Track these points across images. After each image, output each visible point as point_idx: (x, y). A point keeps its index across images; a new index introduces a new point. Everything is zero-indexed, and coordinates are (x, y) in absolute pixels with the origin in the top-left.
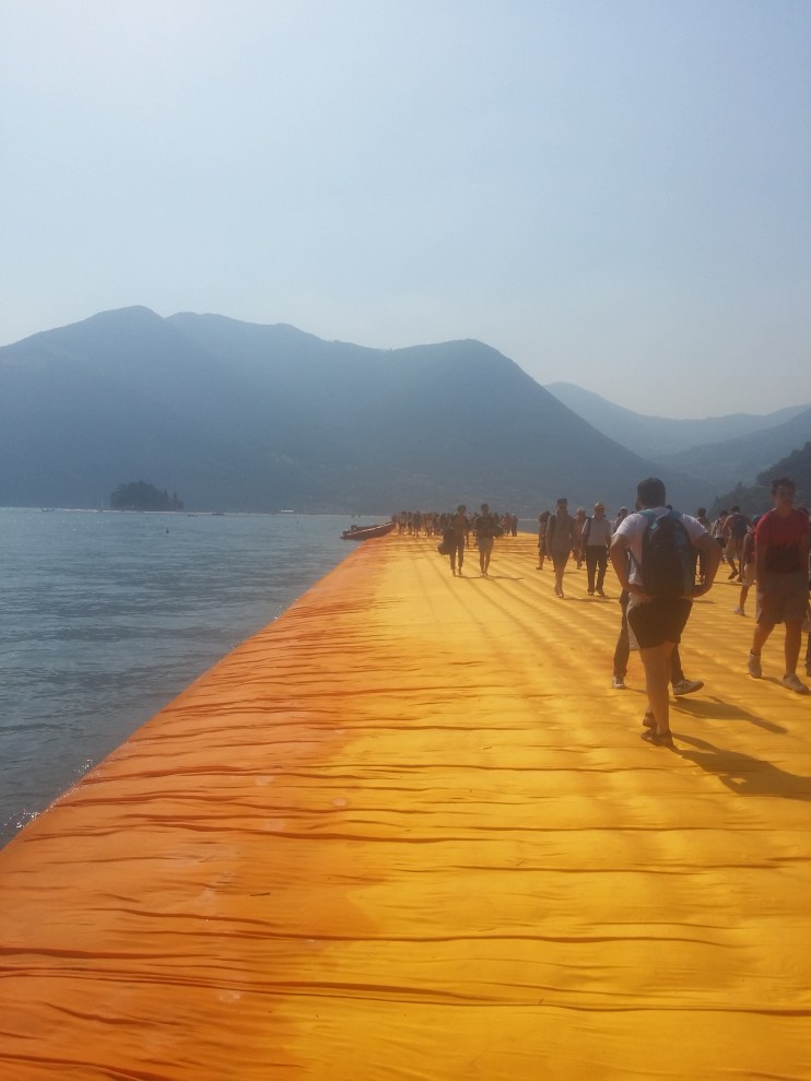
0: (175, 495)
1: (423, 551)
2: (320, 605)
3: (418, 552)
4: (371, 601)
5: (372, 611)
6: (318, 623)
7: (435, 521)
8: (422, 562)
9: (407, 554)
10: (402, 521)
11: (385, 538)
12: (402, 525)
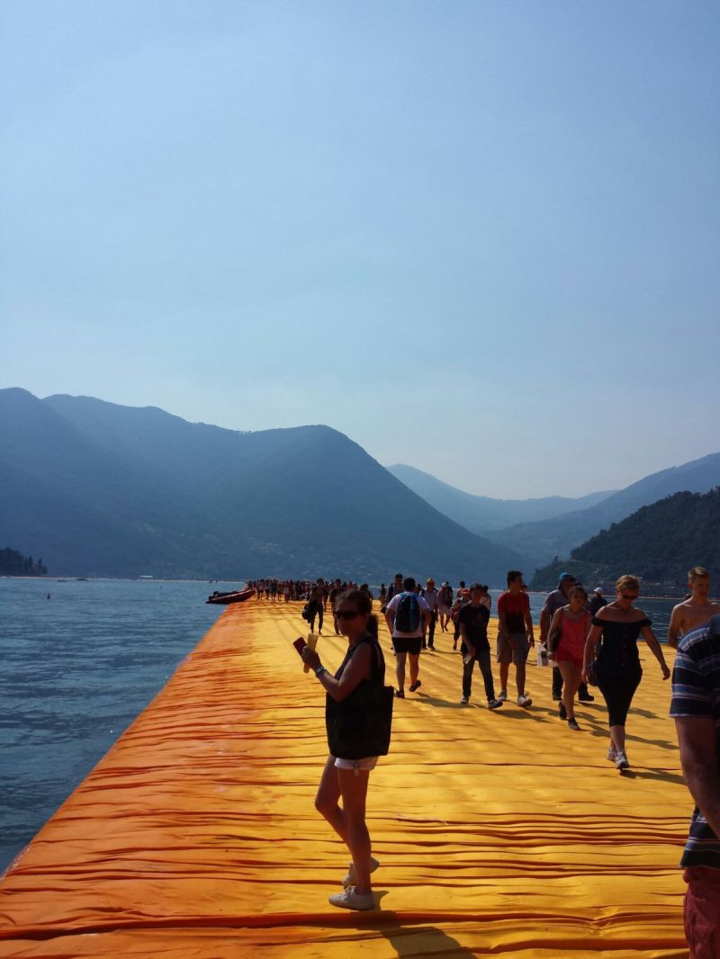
0: (40, 561)
1: (281, 614)
2: (213, 650)
3: (277, 614)
4: (251, 648)
5: (254, 654)
6: (218, 664)
7: (291, 589)
8: (283, 623)
9: (268, 616)
10: (261, 588)
11: (246, 603)
12: (260, 592)
